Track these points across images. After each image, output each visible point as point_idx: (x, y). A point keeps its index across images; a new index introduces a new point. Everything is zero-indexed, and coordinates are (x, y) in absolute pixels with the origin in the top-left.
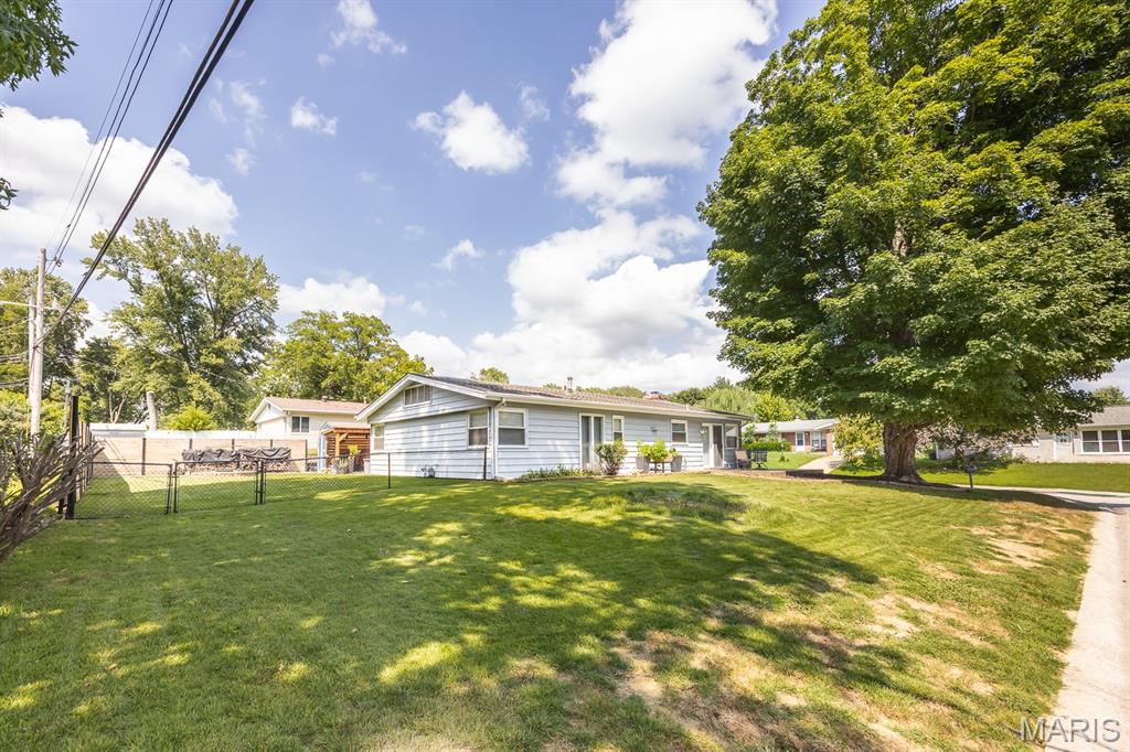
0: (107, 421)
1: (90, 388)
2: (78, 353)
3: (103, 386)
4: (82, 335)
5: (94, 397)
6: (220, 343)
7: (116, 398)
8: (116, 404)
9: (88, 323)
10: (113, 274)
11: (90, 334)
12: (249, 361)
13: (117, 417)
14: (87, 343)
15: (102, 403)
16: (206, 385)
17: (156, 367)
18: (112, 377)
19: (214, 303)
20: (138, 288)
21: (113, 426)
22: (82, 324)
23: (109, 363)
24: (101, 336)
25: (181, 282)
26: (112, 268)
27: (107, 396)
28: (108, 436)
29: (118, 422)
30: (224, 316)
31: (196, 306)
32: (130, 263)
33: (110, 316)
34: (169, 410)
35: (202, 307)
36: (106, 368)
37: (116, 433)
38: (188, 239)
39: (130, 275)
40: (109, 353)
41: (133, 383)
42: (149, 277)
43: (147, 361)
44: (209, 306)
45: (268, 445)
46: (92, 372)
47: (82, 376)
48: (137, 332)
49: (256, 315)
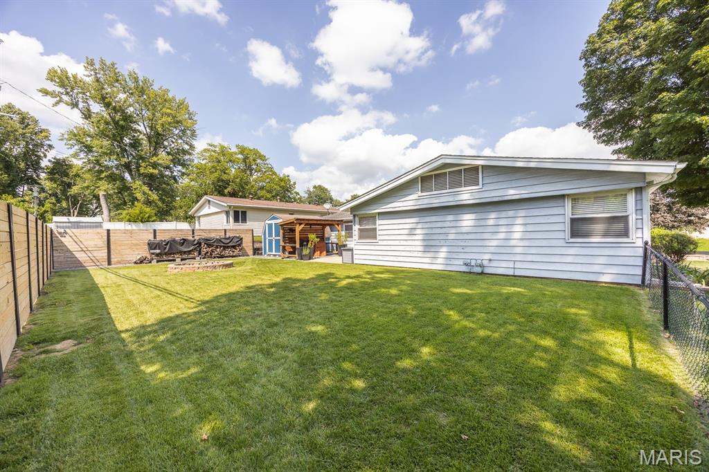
0: (69, 215)
1: (55, 195)
2: (43, 169)
3: (64, 192)
4: (45, 156)
5: (59, 201)
6: (155, 159)
7: (74, 200)
8: (74, 204)
9: (50, 147)
10: (67, 104)
11: (51, 155)
12: (175, 174)
13: (76, 214)
14: (50, 161)
15: (64, 204)
16: (146, 188)
17: (105, 176)
18: (69, 186)
19: (148, 130)
20: (87, 115)
21: (73, 219)
22: (45, 148)
23: (67, 175)
24: (60, 157)
25: (123, 111)
26: (65, 98)
27: (67, 199)
28: (69, 228)
29: (77, 216)
30: (157, 139)
31: (136, 131)
32: (81, 95)
33: (66, 136)
34: (118, 207)
35: (141, 133)
36: (65, 179)
37: (77, 225)
38: (128, 80)
39: (81, 105)
40: (67, 169)
41: (88, 187)
42: (96, 108)
43: (98, 171)
44: (145, 132)
45: (222, 234)
46: (55, 182)
47: (48, 185)
48: (89, 149)
49: (180, 141)
